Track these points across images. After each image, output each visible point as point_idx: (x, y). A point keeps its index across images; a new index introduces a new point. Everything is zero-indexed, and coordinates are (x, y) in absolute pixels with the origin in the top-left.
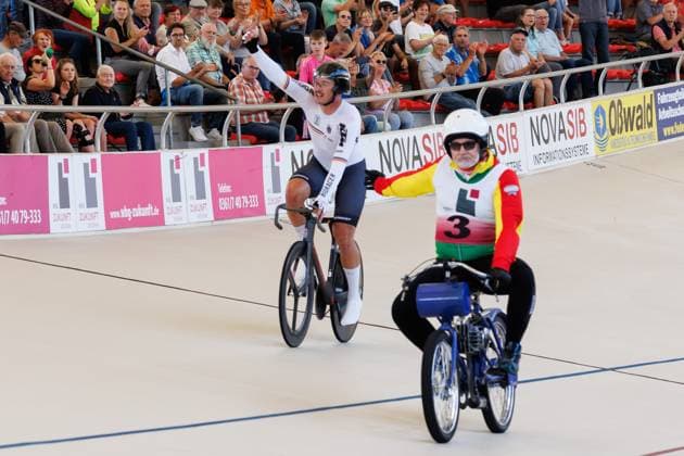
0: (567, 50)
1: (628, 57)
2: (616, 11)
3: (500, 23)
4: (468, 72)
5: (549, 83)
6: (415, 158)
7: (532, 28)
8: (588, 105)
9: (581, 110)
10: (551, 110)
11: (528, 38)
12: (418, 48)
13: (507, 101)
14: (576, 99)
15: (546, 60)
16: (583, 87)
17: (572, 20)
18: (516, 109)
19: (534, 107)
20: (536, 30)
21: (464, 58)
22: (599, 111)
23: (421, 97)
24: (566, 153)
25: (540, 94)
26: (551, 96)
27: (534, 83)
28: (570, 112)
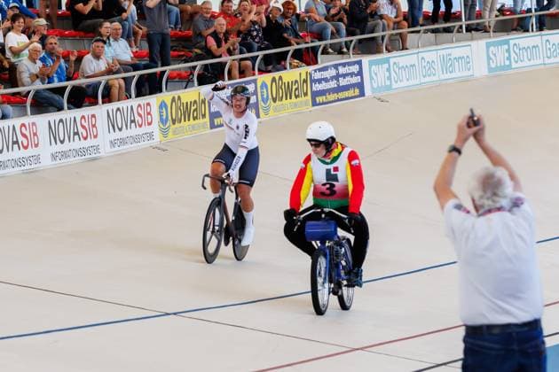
0: (136, 55)
1: (186, 61)
2: (176, 24)
3: (82, 33)
4: (57, 73)
5: (122, 82)
6: (14, 143)
7: (108, 38)
8: (154, 100)
9: (148, 104)
10: (124, 104)
11: (105, 46)
12: (17, 53)
13: (89, 96)
14: (144, 96)
15: (120, 64)
16: (150, 86)
17: (141, 32)
18: (96, 103)
19: (110, 101)
20: (111, 39)
21: (53, 61)
22: (163, 105)
23: (19, 93)
24: (136, 139)
25: (115, 91)
26: (124, 94)
27: (110, 82)
28: (139, 105)
